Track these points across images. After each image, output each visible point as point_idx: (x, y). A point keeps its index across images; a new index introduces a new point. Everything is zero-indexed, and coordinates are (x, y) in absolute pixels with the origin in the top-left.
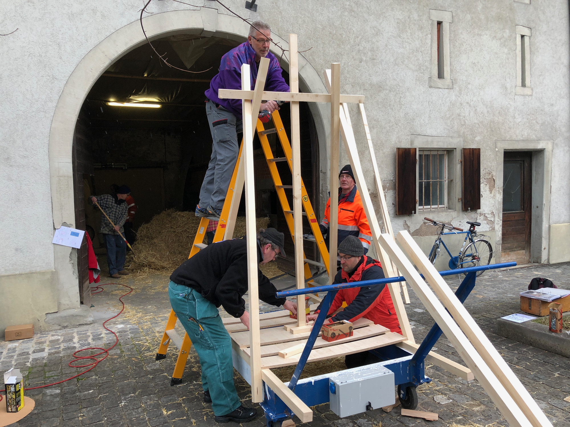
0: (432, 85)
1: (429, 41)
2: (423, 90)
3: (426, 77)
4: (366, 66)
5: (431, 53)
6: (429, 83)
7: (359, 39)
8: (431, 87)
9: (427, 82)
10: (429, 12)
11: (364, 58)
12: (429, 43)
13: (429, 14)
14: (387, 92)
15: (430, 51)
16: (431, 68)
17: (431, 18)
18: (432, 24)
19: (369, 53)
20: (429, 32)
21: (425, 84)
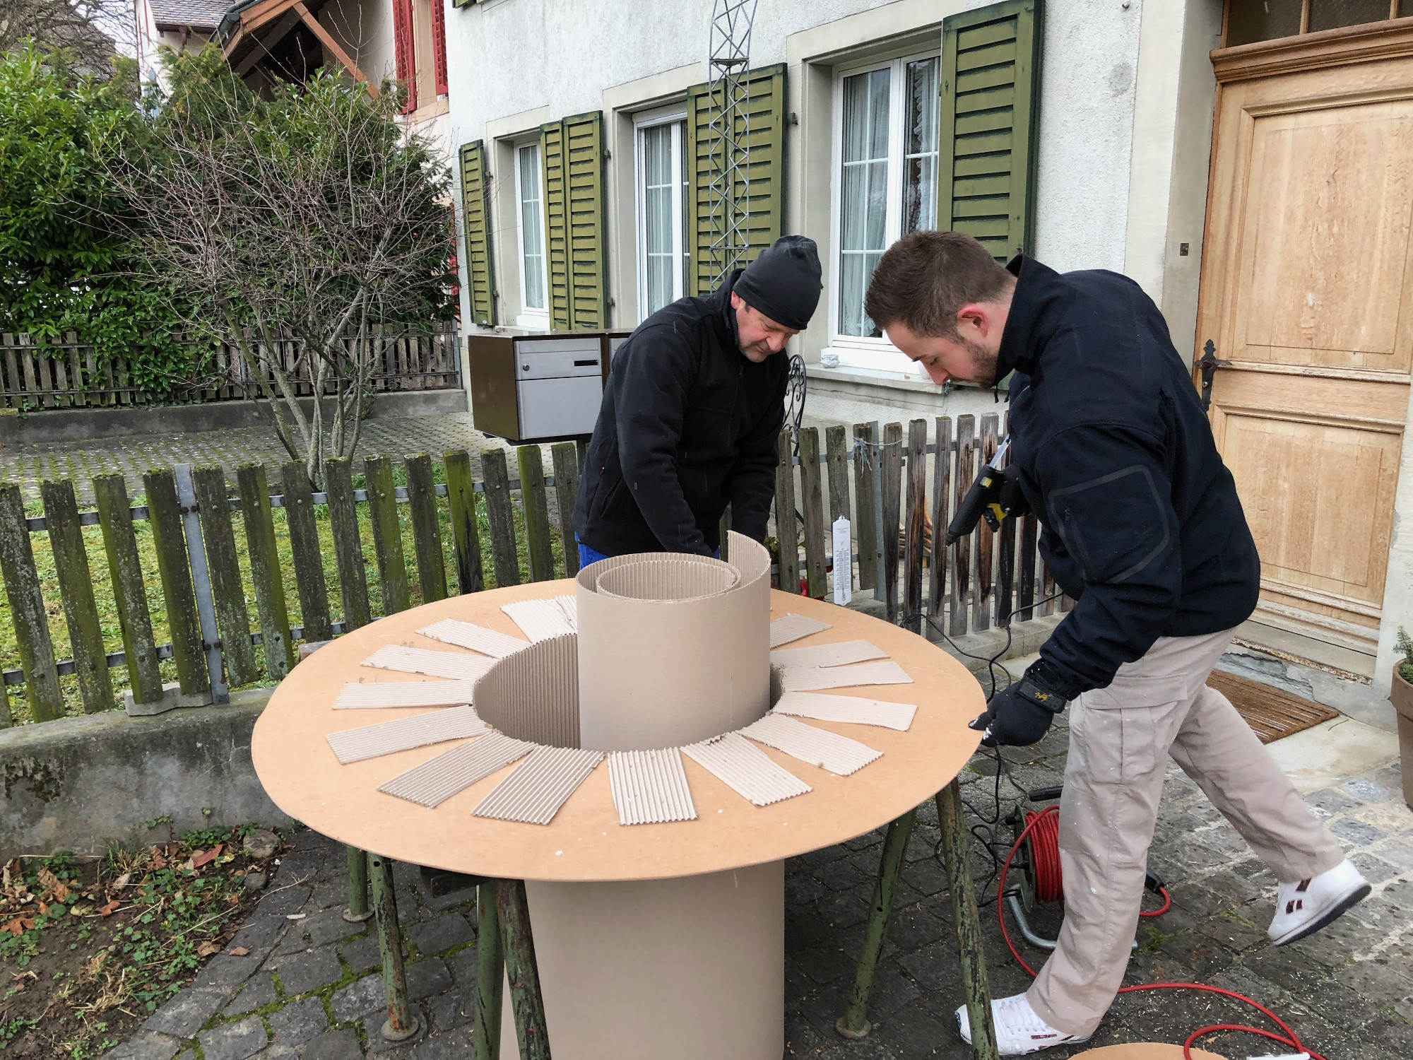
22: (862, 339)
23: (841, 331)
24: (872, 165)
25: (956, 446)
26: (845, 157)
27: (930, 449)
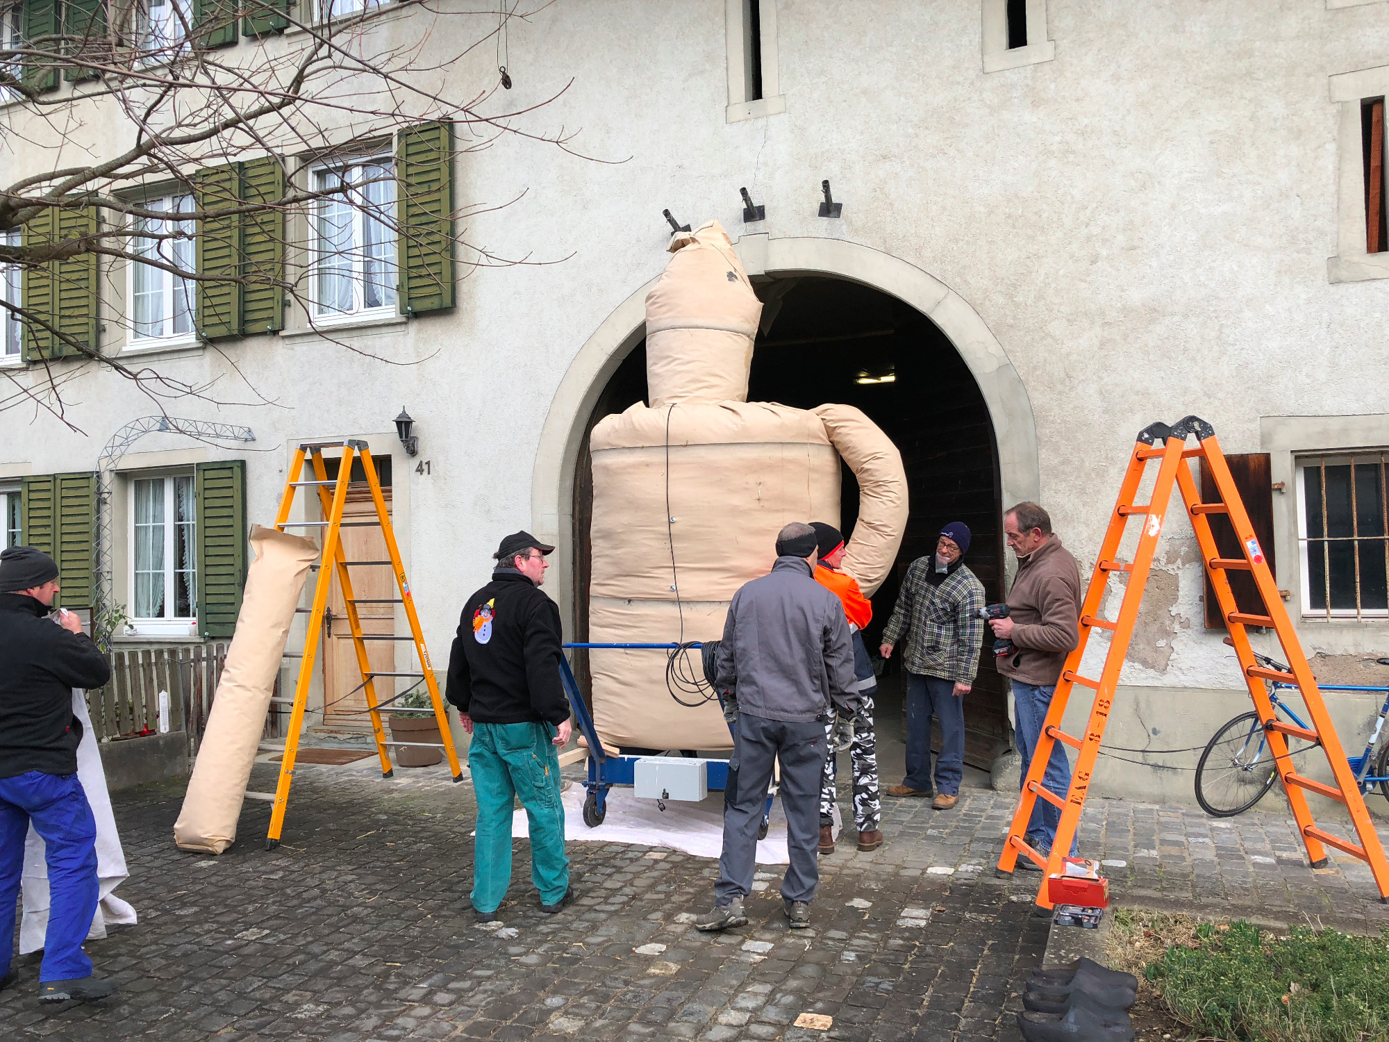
0: (1343, 274)
1: (1328, 162)
2: (1304, 296)
3: (1319, 258)
4: (1110, 269)
5: (1338, 191)
6: (1329, 273)
7: (1088, 212)
8: (1336, 282)
9: (1324, 271)
10: (1329, 84)
11: (1104, 253)
12: (1331, 167)
13: (1329, 90)
14: (1176, 318)
15: (1333, 188)
16: (1338, 233)
17: (1337, 99)
18: (1343, 114)
19: (1120, 238)
20: (1330, 136)
21: (1312, 278)
22: (151, 619)
23: (136, 616)
24: (154, 527)
25: (216, 658)
26: (136, 521)
27: (204, 659)
